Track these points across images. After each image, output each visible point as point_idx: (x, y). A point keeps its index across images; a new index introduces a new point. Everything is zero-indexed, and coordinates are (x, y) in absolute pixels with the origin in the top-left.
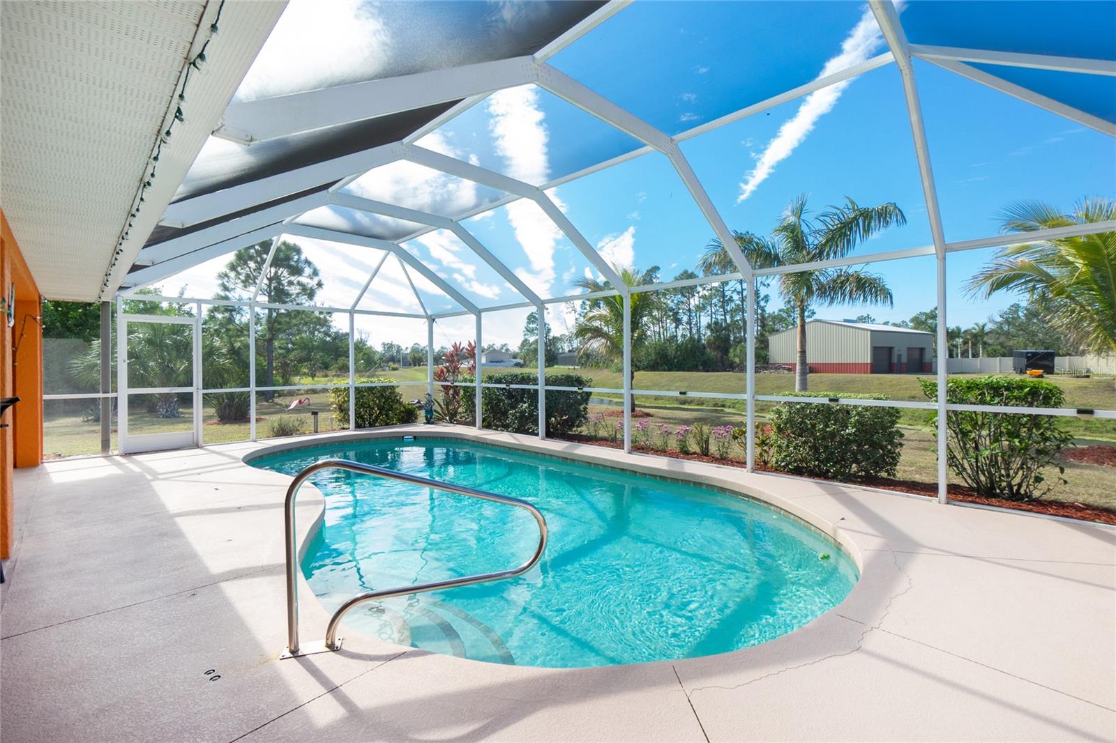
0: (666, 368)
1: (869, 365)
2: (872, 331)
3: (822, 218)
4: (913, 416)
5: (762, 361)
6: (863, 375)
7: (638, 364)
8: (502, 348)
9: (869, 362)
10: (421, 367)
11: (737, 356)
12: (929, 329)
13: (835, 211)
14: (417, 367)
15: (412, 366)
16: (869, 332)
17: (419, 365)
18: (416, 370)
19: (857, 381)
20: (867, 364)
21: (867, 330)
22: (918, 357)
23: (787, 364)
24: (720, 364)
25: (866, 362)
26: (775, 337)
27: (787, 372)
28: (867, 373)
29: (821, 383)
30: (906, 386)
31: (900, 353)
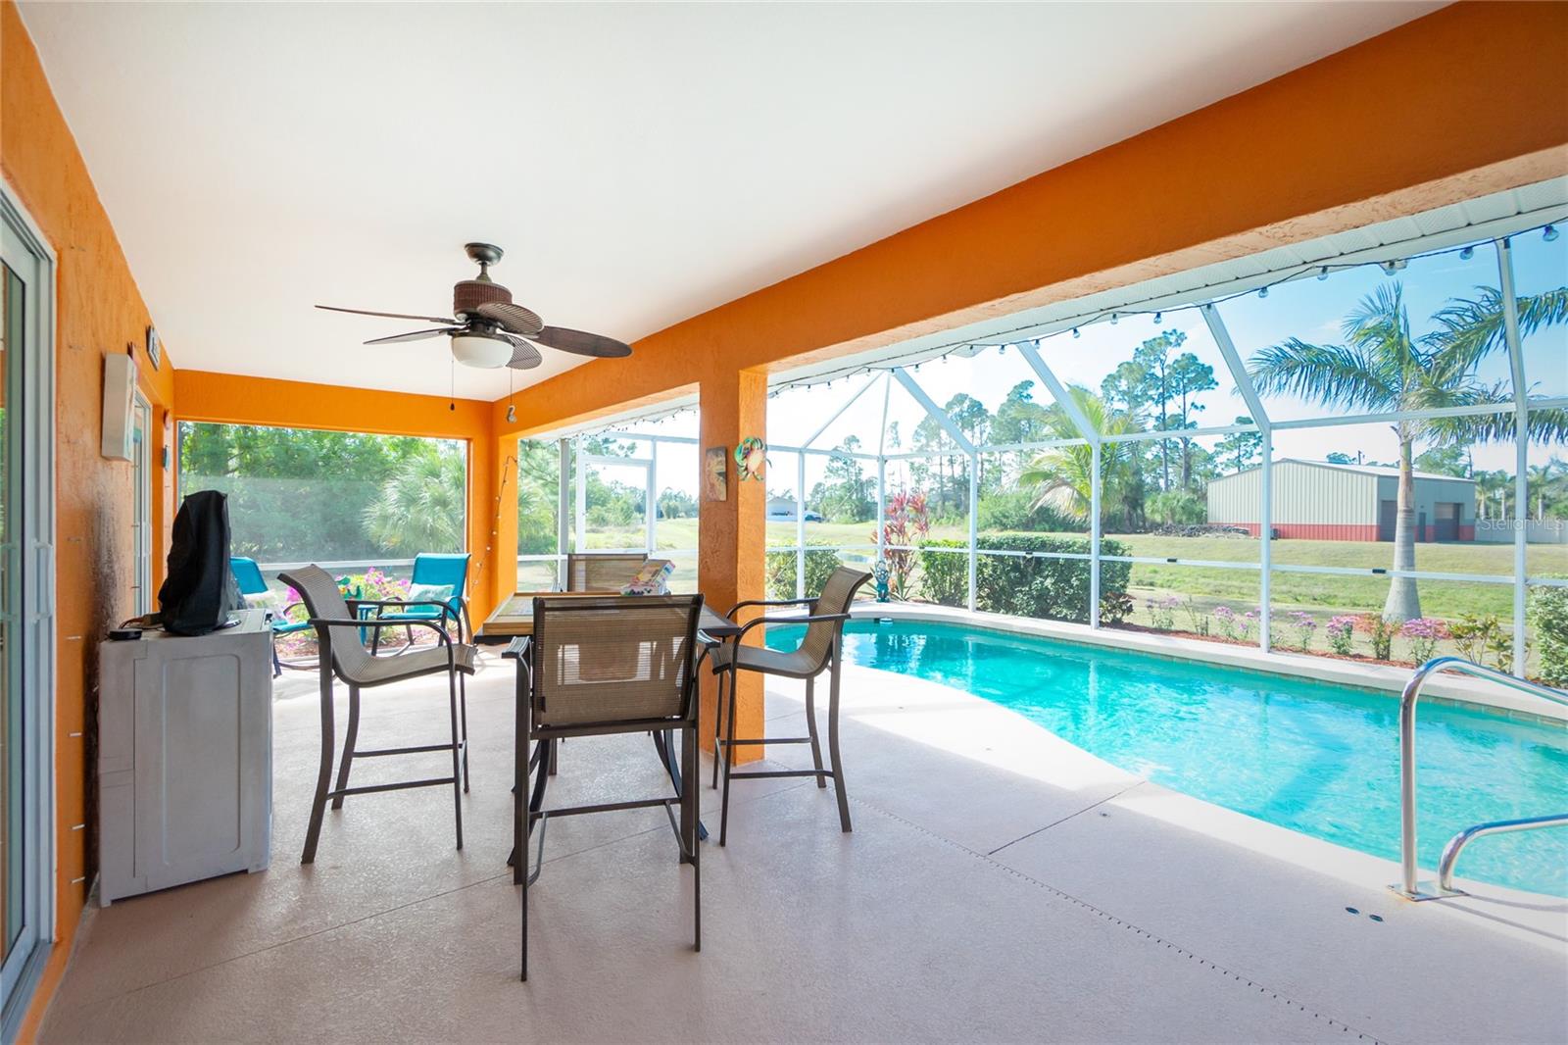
0: (1047, 527)
1: (1375, 530)
2: (1380, 477)
3: (1444, 317)
4: (1473, 608)
5: (1195, 520)
6: (1364, 543)
7: (1004, 520)
8: (785, 495)
9: (1375, 523)
10: (678, 519)
11: (1158, 511)
12: (1452, 473)
13: (1466, 305)
14: (672, 520)
15: (665, 517)
16: (1375, 479)
17: (674, 518)
18: (671, 523)
19: (1365, 553)
20: (1372, 526)
21: (1373, 475)
22: (1451, 517)
23: (1240, 525)
24: (1127, 522)
25: (1369, 524)
26: (1217, 483)
27: (1244, 536)
28: (1371, 540)
29: (1305, 554)
30: (1451, 562)
31: (1423, 511)
